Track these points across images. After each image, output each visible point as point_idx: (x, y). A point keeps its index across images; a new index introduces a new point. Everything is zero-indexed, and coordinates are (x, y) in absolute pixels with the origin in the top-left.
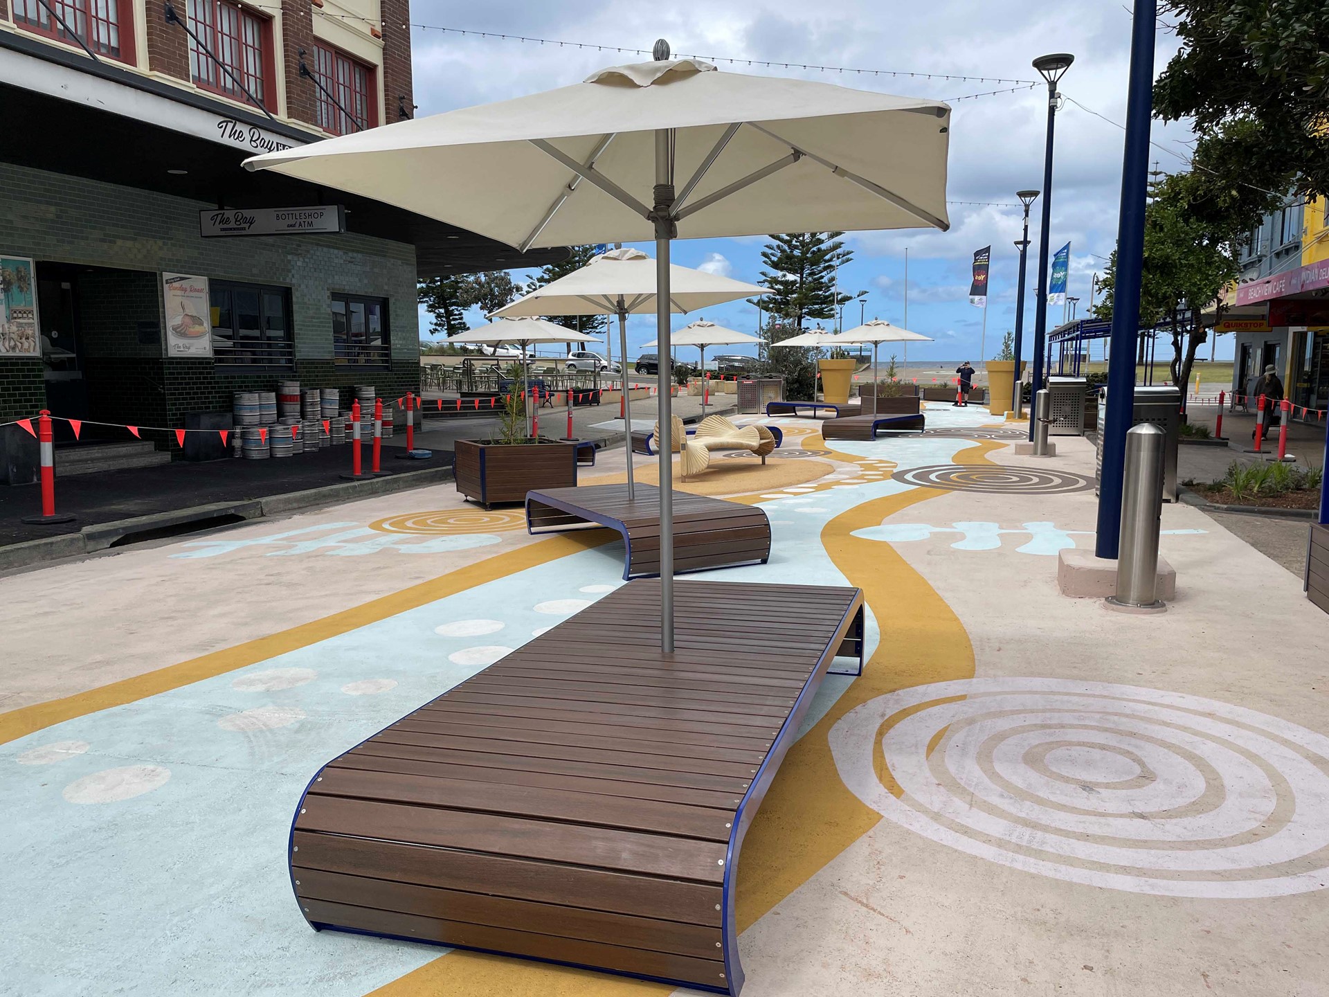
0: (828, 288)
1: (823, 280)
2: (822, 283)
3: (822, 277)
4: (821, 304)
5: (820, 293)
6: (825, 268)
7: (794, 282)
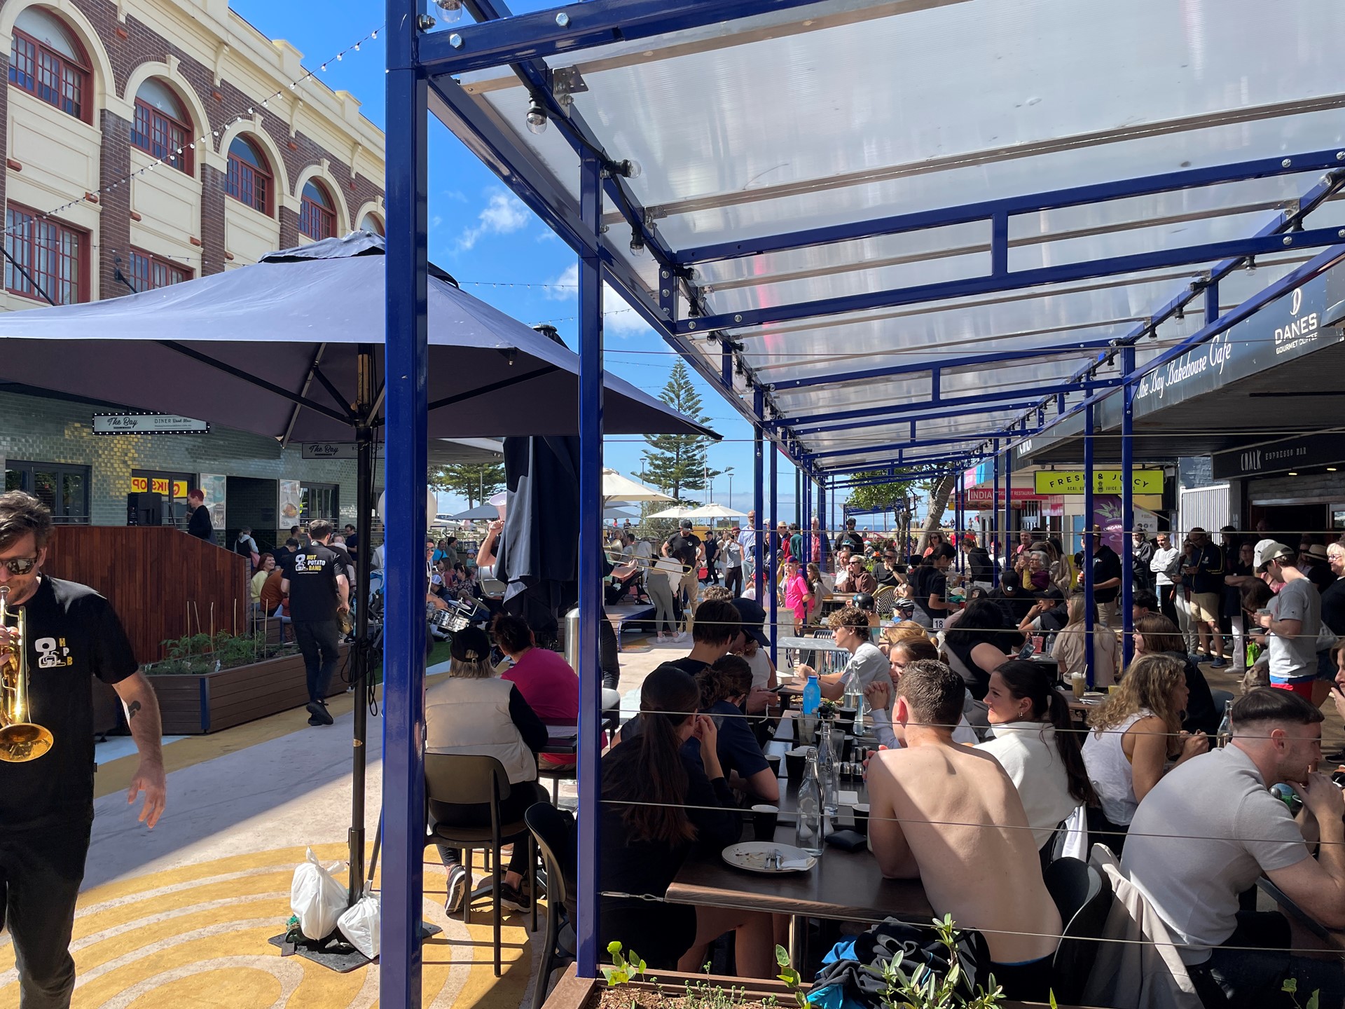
0: (700, 464)
1: (695, 458)
2: (695, 460)
3: (695, 455)
4: (695, 477)
5: (694, 468)
6: (698, 447)
7: (670, 459)
